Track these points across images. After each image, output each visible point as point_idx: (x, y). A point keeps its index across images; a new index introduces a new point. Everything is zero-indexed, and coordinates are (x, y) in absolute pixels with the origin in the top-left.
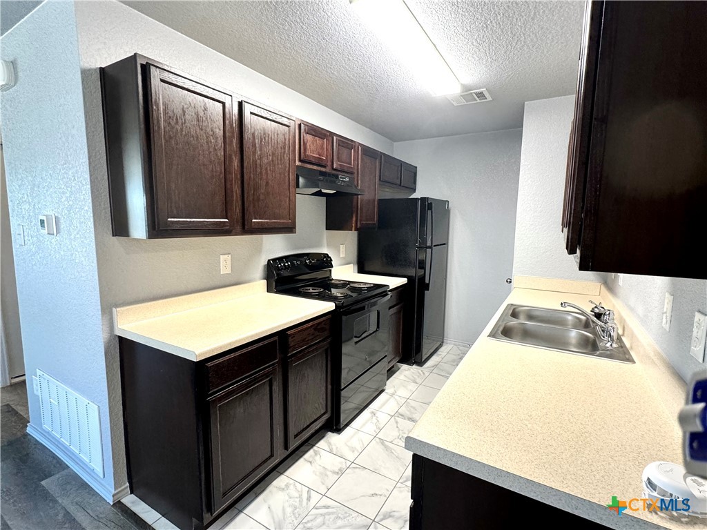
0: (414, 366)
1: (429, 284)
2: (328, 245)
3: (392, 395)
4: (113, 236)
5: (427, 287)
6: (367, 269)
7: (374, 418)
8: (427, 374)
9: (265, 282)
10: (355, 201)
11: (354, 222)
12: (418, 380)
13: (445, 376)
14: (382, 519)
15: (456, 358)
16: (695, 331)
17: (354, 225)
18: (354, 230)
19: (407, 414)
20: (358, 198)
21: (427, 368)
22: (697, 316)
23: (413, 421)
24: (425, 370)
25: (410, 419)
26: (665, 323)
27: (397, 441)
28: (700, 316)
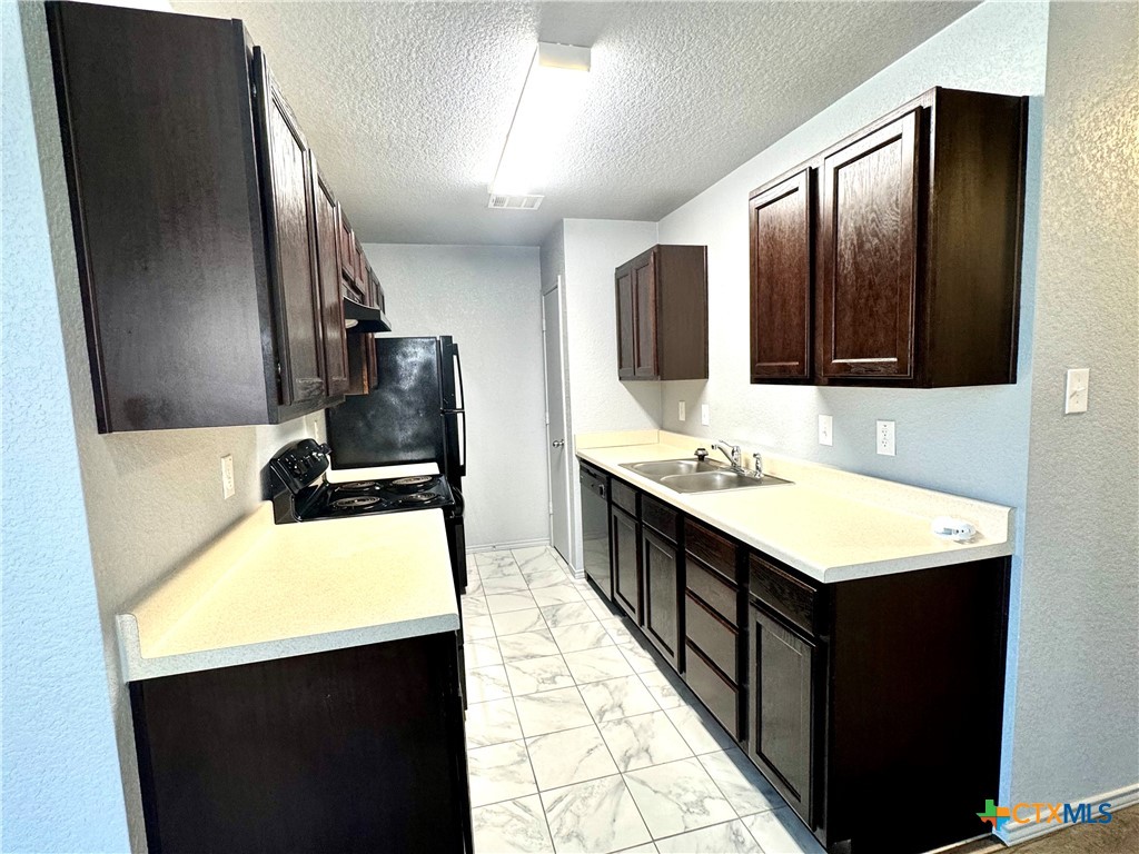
1: (464, 466)
2: (307, 425)
3: (471, 642)
4: (101, 430)
5: (463, 471)
6: (340, 462)
7: (485, 678)
8: (482, 599)
9: (270, 503)
10: (363, 341)
11: (365, 377)
12: (480, 611)
13: (508, 593)
14: (626, 766)
15: (494, 567)
16: (880, 436)
17: (366, 383)
18: (366, 392)
19: (517, 653)
20: (366, 338)
21: (474, 592)
22: (880, 425)
23: (532, 657)
24: (475, 596)
25: (527, 657)
26: (828, 440)
27: (542, 687)
28: (885, 423)
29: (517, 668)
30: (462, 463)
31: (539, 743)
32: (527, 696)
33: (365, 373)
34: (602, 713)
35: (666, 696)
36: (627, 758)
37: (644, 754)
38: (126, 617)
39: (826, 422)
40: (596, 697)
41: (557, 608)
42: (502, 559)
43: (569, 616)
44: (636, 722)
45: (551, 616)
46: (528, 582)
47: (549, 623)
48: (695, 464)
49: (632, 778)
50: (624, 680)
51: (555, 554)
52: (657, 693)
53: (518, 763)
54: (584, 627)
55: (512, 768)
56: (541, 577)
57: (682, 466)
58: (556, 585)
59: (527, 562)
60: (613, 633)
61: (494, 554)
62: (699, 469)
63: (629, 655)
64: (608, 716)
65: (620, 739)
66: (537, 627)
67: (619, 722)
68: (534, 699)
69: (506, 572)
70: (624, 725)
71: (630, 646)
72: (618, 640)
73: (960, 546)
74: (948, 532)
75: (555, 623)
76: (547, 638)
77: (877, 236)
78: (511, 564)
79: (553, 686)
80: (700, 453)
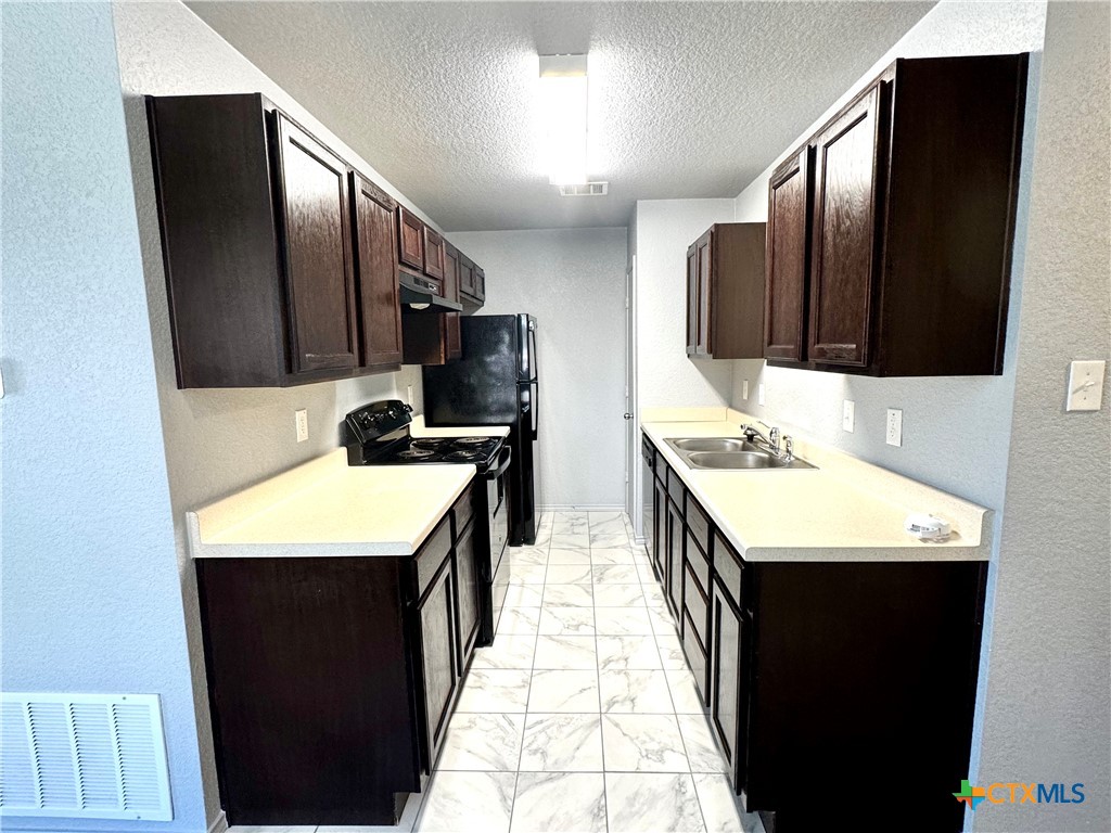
0: (524, 546)
1: (536, 430)
2: (398, 389)
3: (522, 585)
4: (179, 387)
5: (534, 435)
6: (436, 421)
7: (521, 616)
8: (546, 551)
9: (344, 449)
10: (441, 320)
11: (442, 350)
12: (540, 561)
13: (570, 549)
14: (609, 709)
15: (567, 526)
16: (889, 424)
17: (443, 355)
18: (443, 363)
19: (556, 600)
20: (445, 316)
21: (541, 544)
22: (890, 412)
23: (568, 606)
24: (541, 548)
25: (563, 605)
26: (849, 426)
27: (566, 632)
28: (894, 411)
29: (551, 613)
30: (534, 428)
31: (544, 675)
32: (550, 637)
33: (443, 346)
34: (608, 661)
35: (673, 658)
36: (612, 703)
37: (628, 703)
38: (192, 514)
39: (849, 407)
40: (608, 648)
41: (606, 567)
42: (577, 519)
43: (615, 576)
44: (634, 675)
45: (598, 573)
46: (591, 542)
47: (595, 579)
48: (740, 443)
49: (609, 719)
50: (641, 638)
51: (627, 520)
52: (665, 654)
53: (520, 687)
54: (625, 587)
55: (512, 690)
56: (605, 539)
57: (728, 444)
58: (615, 547)
59: (598, 524)
60: (649, 596)
61: (571, 514)
62: (745, 448)
63: (655, 618)
64: (611, 666)
65: (613, 686)
66: (583, 581)
67: (619, 672)
68: (553, 640)
69: (575, 531)
70: (622, 675)
71: (660, 610)
72: (651, 603)
73: (922, 545)
74: (915, 528)
75: (600, 580)
76: (587, 592)
77: (848, 217)
78: (584, 524)
79: (577, 633)
80: (749, 432)
